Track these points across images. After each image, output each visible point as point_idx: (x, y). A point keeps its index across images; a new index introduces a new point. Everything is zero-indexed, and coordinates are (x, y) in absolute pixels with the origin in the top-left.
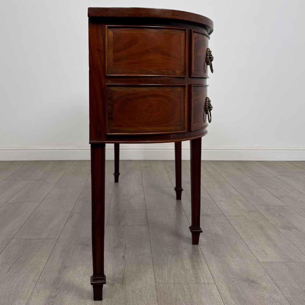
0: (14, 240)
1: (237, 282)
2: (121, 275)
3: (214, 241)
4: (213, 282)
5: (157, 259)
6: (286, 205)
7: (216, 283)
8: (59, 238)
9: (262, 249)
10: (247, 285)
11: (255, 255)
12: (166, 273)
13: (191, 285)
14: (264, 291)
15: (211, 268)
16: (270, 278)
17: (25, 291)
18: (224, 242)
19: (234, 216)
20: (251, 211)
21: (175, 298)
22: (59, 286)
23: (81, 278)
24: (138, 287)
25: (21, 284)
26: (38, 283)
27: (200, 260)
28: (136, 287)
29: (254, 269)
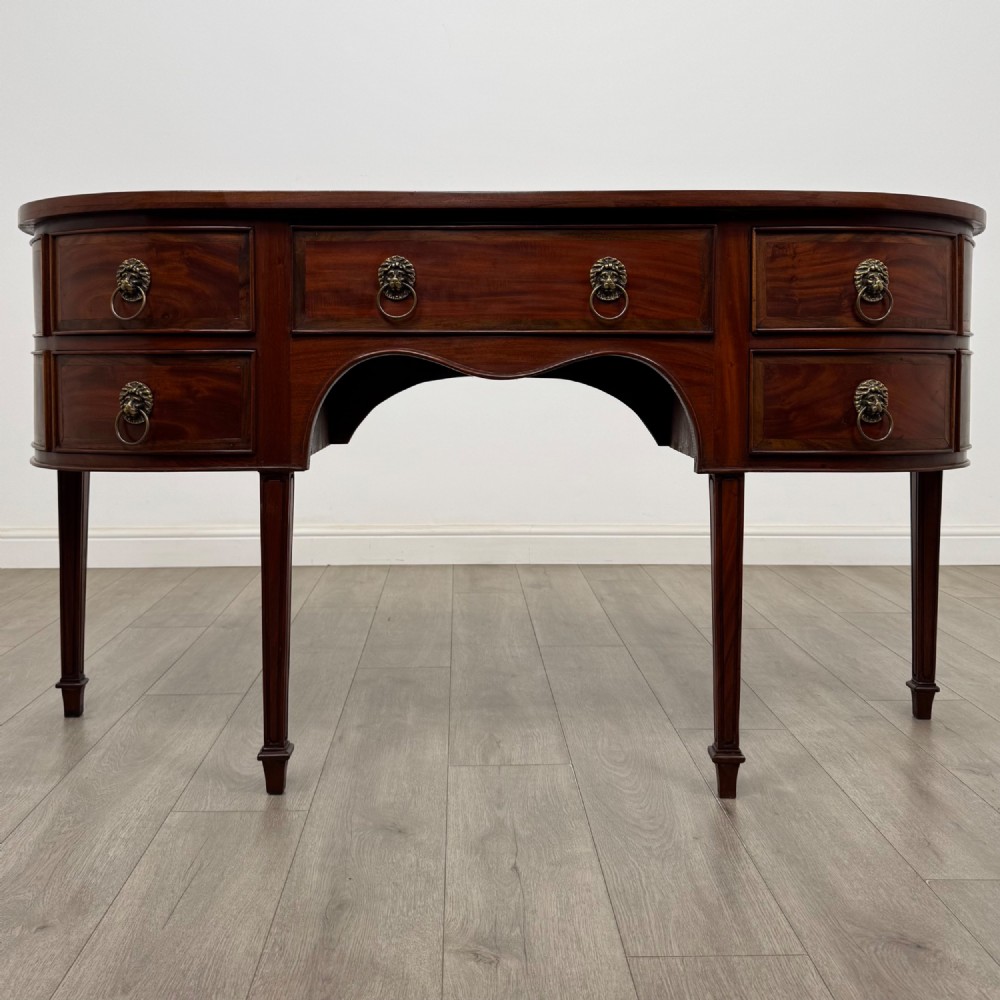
0: (178, 816)
1: (872, 948)
2: (518, 930)
3: (777, 814)
4: (800, 950)
5: (616, 874)
6: (958, 698)
7: (810, 951)
8: (313, 810)
9: (922, 837)
10: (906, 957)
11: (906, 857)
12: (653, 923)
13: (736, 959)
14: (959, 979)
15: (784, 904)
16: (968, 934)
17: (226, 988)
18: (806, 816)
19: (819, 733)
20: (862, 717)
22: (331, 968)
23: (394, 940)
24: (574, 970)
25: (210, 963)
26: (264, 959)
27: (747, 877)
28: (568, 971)
29: (913, 904)
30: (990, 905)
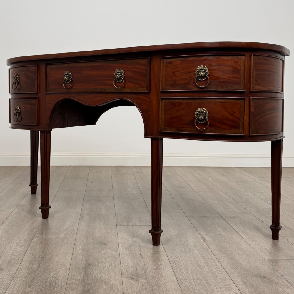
0: (36, 239)
1: (250, 277)
2: (144, 271)
3: (219, 240)
4: (229, 278)
5: (171, 257)
7: (232, 278)
8: (77, 237)
9: (264, 247)
10: (260, 280)
11: (260, 253)
12: (184, 270)
13: (209, 280)
14: (276, 286)
15: (223, 265)
16: (279, 274)
17: (59, 287)
18: (228, 241)
19: (231, 217)
20: (244, 213)
21: (198, 292)
22: (89, 281)
23: (107, 274)
25: (53, 280)
26: (69, 279)
27: (211, 257)
28: (160, 283)
29: (262, 266)
30: (285, 266)
